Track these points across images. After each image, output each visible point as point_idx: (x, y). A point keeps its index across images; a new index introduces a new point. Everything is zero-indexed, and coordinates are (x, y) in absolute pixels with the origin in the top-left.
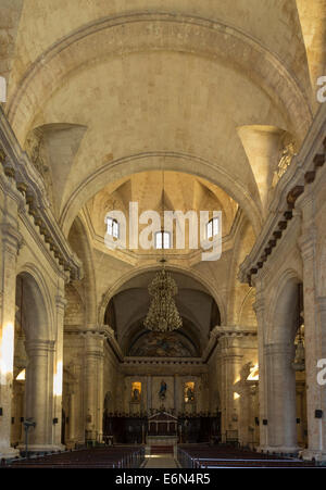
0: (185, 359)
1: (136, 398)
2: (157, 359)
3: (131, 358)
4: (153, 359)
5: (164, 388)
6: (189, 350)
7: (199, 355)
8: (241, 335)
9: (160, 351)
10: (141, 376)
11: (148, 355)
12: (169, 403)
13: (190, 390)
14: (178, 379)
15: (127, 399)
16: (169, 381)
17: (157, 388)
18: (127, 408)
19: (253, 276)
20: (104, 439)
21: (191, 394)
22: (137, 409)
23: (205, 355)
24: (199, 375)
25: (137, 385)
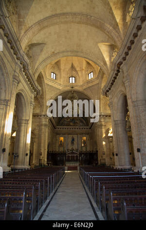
0: (81, 127)
1: (61, 145)
2: (70, 127)
3: (59, 127)
4: (68, 127)
5: (73, 140)
6: (83, 122)
7: (88, 126)
8: (104, 117)
9: (71, 124)
10: (64, 134)
11: (67, 126)
12: (75, 147)
13: (84, 140)
14: (79, 136)
15: (57, 145)
16: (75, 137)
17: (70, 140)
18: (57, 149)
19: (107, 93)
20: (47, 163)
21: (85, 142)
22: (61, 149)
23: (90, 125)
24: (88, 134)
25: (62, 138)
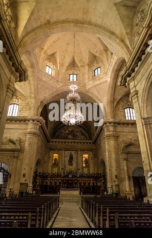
0: (83, 141)
1: (56, 164)
2: (68, 140)
3: (54, 140)
4: (66, 140)
5: (71, 158)
6: (85, 136)
7: (91, 139)
9: (70, 137)
11: (63, 139)
12: (73, 168)
13: (86, 159)
14: (79, 153)
15: (50, 165)
16: (73, 153)
17: (67, 159)
18: (50, 170)
21: (87, 162)
22: (55, 170)
23: (94, 138)
24: (91, 150)
